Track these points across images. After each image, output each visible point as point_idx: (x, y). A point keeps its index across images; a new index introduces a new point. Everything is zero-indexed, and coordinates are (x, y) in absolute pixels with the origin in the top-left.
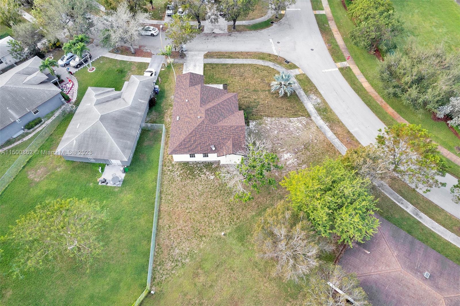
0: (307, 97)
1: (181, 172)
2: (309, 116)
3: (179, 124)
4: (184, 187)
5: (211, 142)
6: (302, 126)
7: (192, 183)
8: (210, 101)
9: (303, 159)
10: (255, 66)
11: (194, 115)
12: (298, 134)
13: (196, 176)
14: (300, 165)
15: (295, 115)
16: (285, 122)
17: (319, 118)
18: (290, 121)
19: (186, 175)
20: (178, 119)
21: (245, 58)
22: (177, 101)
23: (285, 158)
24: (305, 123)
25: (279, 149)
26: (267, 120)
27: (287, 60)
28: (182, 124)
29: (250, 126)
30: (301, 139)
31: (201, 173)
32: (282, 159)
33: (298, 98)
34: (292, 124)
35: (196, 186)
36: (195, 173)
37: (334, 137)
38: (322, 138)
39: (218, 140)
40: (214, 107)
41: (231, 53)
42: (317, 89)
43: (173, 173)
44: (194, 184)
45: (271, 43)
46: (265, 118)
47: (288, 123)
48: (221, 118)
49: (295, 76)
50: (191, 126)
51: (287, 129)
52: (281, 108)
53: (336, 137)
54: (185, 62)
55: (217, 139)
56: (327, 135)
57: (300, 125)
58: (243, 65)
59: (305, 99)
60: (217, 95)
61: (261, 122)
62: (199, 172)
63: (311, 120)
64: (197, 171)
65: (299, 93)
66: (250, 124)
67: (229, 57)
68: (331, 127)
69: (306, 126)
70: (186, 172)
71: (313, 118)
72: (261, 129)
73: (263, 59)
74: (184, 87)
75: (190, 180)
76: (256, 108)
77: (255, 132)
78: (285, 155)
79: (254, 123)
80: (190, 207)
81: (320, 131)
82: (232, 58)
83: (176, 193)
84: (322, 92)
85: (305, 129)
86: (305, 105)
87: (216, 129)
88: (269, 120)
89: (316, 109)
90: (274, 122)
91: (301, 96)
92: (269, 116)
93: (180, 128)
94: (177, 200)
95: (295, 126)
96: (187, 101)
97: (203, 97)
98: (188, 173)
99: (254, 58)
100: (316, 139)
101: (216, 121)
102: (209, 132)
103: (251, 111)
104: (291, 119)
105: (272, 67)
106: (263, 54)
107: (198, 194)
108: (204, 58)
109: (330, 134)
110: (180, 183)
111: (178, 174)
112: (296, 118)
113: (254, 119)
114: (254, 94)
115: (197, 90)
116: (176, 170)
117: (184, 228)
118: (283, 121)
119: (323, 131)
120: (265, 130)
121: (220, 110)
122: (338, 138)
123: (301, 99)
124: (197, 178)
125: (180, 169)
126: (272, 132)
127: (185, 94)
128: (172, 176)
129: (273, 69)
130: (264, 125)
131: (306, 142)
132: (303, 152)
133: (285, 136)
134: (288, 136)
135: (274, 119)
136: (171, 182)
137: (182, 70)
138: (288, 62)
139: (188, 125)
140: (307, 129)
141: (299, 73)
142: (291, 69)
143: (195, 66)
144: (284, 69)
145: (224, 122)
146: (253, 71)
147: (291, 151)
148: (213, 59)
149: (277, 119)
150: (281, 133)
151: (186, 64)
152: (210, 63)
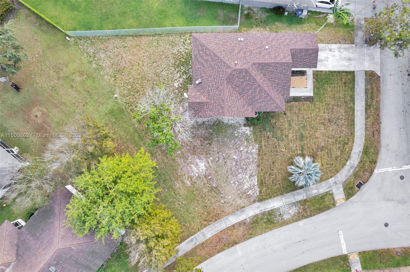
0: (293, 203)
1: (183, 53)
2: (261, 199)
3: (232, 42)
4: (166, 57)
5: (206, 78)
6: (244, 189)
7: (169, 65)
8: (266, 75)
9: (197, 183)
10: (351, 140)
11: (241, 57)
12: (232, 182)
13: (178, 69)
14: (189, 179)
15: (261, 183)
16: (251, 170)
17: (257, 212)
18: (251, 176)
19: (179, 58)
20: (239, 39)
21: (366, 128)
22: (270, 36)
23: (200, 164)
24: (248, 193)
25: (211, 158)
26: (253, 148)
27: (363, 186)
28: (231, 44)
29: (244, 128)
30: (224, 185)
31: (181, 73)
32: (197, 160)
33: (291, 191)
34: (248, 178)
35: (166, 69)
36: (182, 67)
37: (229, 224)
38: (227, 210)
39: (207, 86)
40: (254, 79)
41: (378, 109)
42: (306, 218)
43: (182, 45)
44: (168, 67)
45: (401, 167)
46: (257, 146)
47: (248, 172)
48: (238, 89)
49: (331, 192)
50: (226, 55)
51: (240, 171)
52: (272, 166)
53: (228, 226)
54: (356, 45)
55: (209, 85)
56: (231, 217)
57: (246, 187)
58: (351, 124)
59: (288, 200)
60: (278, 84)
61: (250, 141)
62: (182, 71)
63: (254, 201)
64: (184, 69)
65: (299, 194)
66: (247, 128)
67: (368, 107)
68: (243, 223)
69: (244, 194)
70: (183, 58)
71: (257, 204)
72: (240, 141)
73: (366, 151)
74: (292, 43)
75: (174, 63)
76: (273, 137)
77: (236, 132)
78: (203, 164)
79: (248, 132)
80: (144, 65)
81: (238, 210)
82: (366, 109)
83: (159, 49)
84: (301, 223)
85: (239, 192)
86: (279, 198)
87: (221, 83)
88: (254, 151)
89: (272, 210)
90: (250, 156)
91: (294, 195)
92: (259, 151)
93: (226, 43)
94: (151, 52)
95: (245, 180)
96: (267, 47)
97: (270, 66)
98: (182, 59)
99: (366, 140)
100: (225, 202)
101: (231, 82)
102: (217, 75)
103: (268, 129)
104: (256, 177)
105: (348, 163)
106: (377, 153)
107: (157, 71)
108: (365, 71)
109: (233, 220)
110: (170, 53)
111: (181, 50)
112: (256, 184)
113: (254, 133)
114: (296, 136)
115: (284, 58)
116: (186, 47)
117: (123, 60)
118: (252, 168)
119: (239, 213)
120: (238, 145)
121: (251, 88)
122: (228, 229)
123: (289, 194)
124: (175, 69)
125: (187, 51)
126: (235, 152)
127: (279, 45)
128: (178, 44)
129: (345, 164)
130: (246, 144)
131: (221, 190)
132: (208, 185)
133: (230, 167)
134: (229, 171)
135: (255, 157)
136: (172, 43)
137: (340, 43)
138: (359, 186)
139: (229, 51)
140: (241, 195)
141: (336, 199)
142: (344, 189)
143: (348, 60)
144: (344, 179)
145: (232, 93)
146: (340, 138)
147: (209, 172)
148: (364, 84)
149: (255, 160)
150: (234, 163)
151: (352, 47)
152: (356, 79)
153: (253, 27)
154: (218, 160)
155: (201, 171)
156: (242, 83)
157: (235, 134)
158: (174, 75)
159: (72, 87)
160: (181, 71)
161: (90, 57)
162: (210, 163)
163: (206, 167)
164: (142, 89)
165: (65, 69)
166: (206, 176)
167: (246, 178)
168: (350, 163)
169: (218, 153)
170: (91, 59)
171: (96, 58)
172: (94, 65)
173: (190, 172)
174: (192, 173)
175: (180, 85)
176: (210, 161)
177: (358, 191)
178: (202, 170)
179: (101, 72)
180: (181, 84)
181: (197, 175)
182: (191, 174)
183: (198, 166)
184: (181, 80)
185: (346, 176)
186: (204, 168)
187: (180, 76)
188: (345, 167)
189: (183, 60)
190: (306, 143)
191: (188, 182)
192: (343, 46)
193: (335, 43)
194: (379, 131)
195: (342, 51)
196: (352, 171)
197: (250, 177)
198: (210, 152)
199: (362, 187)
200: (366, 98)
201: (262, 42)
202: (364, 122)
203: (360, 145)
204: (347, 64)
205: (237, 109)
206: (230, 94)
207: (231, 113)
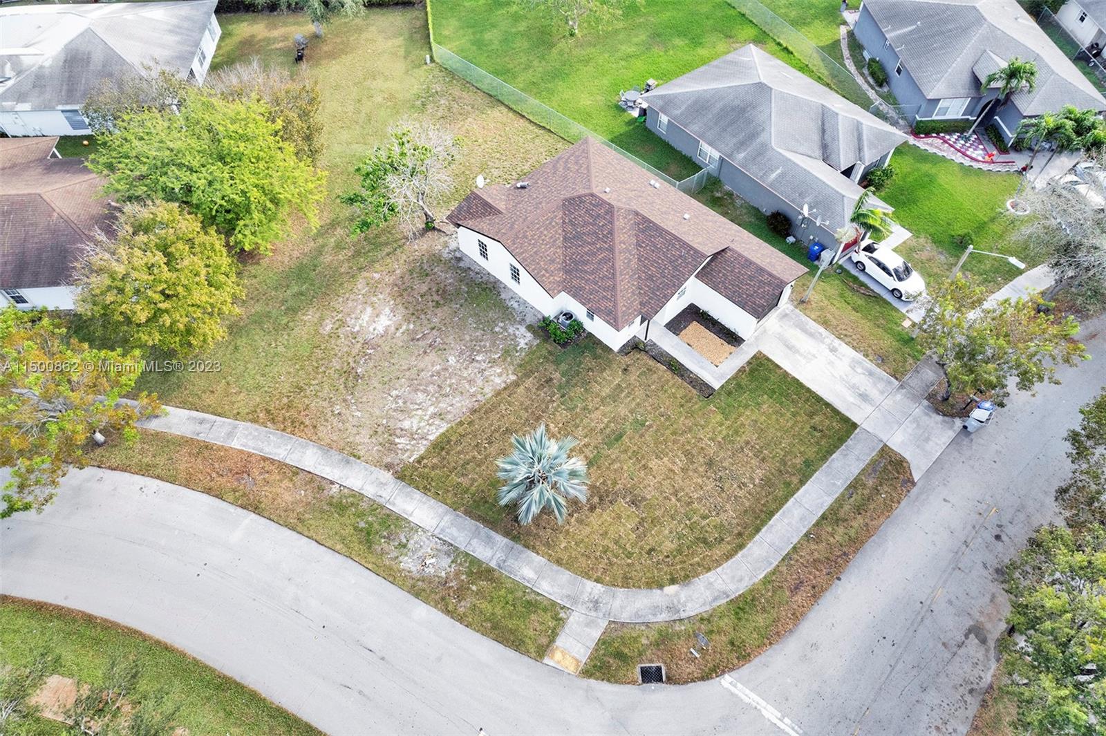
0: (457, 548)
2: (407, 476)
3: (637, 178)
6: (399, 425)
12: (394, 393)
14: (338, 324)
15: (440, 446)
16: (452, 405)
17: (370, 491)
18: (440, 415)
21: (788, 557)
23: (383, 318)
24: (397, 440)
25: (412, 326)
26: (500, 375)
27: (660, 685)
29: (523, 330)
32: (387, 310)
33: (479, 518)
34: (429, 413)
37: (292, 460)
38: (323, 432)
40: (611, 233)
41: (856, 543)
46: (513, 378)
47: (442, 405)
48: (569, 228)
49: (562, 615)
50: (604, 177)
51: (431, 388)
53: (288, 461)
54: (902, 387)
56: (315, 450)
57: (406, 424)
58: (758, 517)
59: (454, 531)
61: (509, 359)
63: (388, 467)
65: (489, 541)
66: (529, 335)
68: (316, 483)
69: (387, 436)
71: (387, 476)
72: (493, 344)
73: (742, 606)
76: (560, 387)
77: (501, 324)
78: (389, 323)
79: (522, 343)
81: (341, 450)
82: (824, 517)
83: (526, 146)
85: (384, 421)
88: (498, 380)
89: (399, 518)
90: (480, 382)
91: (476, 534)
92: (505, 389)
95: (420, 412)
96: (687, 216)
97: (661, 235)
100: (339, 414)
101: (569, 211)
103: (564, 367)
104: (444, 427)
105: (671, 589)
108: (885, 445)
109: (310, 458)
112: (432, 438)
113: (531, 352)
114: (607, 426)
118: (459, 406)
119: (336, 457)
120: (480, 346)
121: (594, 243)
122: (282, 465)
123: (470, 523)
126: (461, 353)
130: (496, 356)
131: (360, 387)
132: (351, 360)
133: (423, 366)
134: (414, 371)
135: (487, 390)
137: (866, 356)
138: (651, 676)
139: (615, 179)
140: (380, 430)
141: (560, 642)
142: (602, 642)
144: (624, 617)
146: (704, 517)
147: (380, 342)
148: (862, 466)
149: (479, 397)
150: (438, 367)
151: (889, 382)
152: (849, 442)
154: (418, 340)
155: (371, 329)
156: (586, 224)
157: (497, 325)
161: (427, 92)
162: (401, 331)
163: (386, 331)
165: (379, 81)
166: (367, 343)
167: (426, 410)
168: (677, 594)
169: (433, 329)
170: (422, 95)
171: (431, 98)
173: (353, 316)
174: (353, 321)
176: (404, 327)
177: (634, 682)
178: (374, 330)
181: (357, 328)
182: (348, 319)
183: (376, 319)
185: (637, 614)
186: (381, 329)
188: (657, 592)
190: (613, 457)
191: (328, 328)
192: (869, 366)
193: (854, 348)
194: (817, 593)
196: (663, 617)
197: (433, 416)
198: (423, 316)
199: (653, 686)
200: (843, 495)
202: (795, 541)
203: (741, 580)
204: (852, 400)
205: (535, 253)
206: (550, 223)
207: (517, 248)
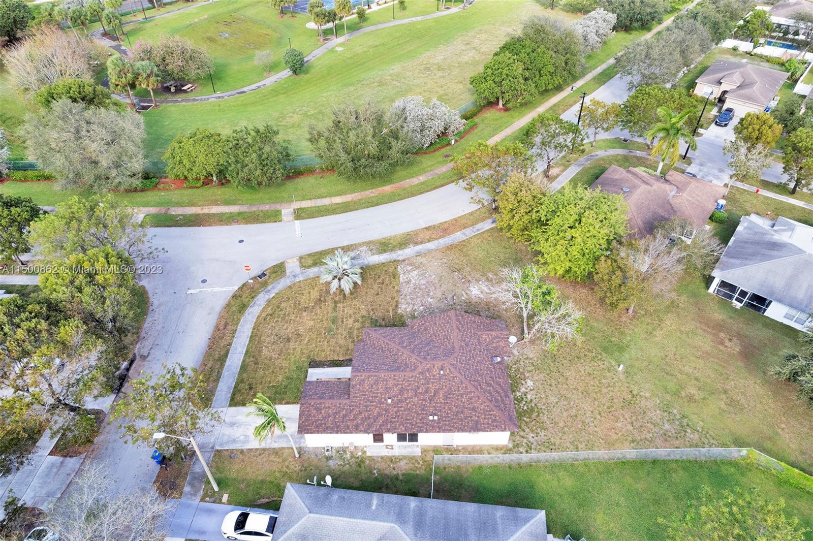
1: (527, 430)
2: (395, 262)
3: (448, 414)
4: (556, 423)
5: (486, 361)
6: (417, 271)
7: (548, 412)
9: (479, 275)
10: (261, 319)
11: (433, 383)
12: (434, 277)
13: (532, 406)
14: (490, 279)
15: (395, 276)
16: (408, 288)
17: (399, 252)
18: (408, 282)
19: (533, 423)
20: (436, 418)
21: (234, 333)
22: (380, 426)
23: (478, 293)
24: (411, 267)
25: (463, 298)
26: (405, 309)
27: (258, 274)
28: (450, 409)
30: (443, 274)
31: (525, 400)
32: (482, 296)
34: (413, 280)
35: (551, 406)
36: (525, 408)
38: (439, 254)
39: (482, 351)
43: (532, 444)
44: (549, 408)
45: (200, 291)
46: (399, 311)
47: (412, 286)
49: (303, 268)
50: (459, 387)
51: (423, 287)
52: (380, 291)
53: (436, 241)
54: (213, 448)
56: (433, 248)
57: (415, 273)
58: (255, 338)
61: (409, 316)
62: (524, 403)
63: (404, 260)
64: (522, 405)
67: (222, 359)
68: (418, 244)
69: (417, 267)
70: (527, 423)
71: (400, 258)
73: (243, 308)
74: (344, 412)
75: (541, 415)
78: (473, 293)
80: (590, 412)
81: (425, 254)
82: (226, 356)
83: (571, 436)
84: (346, 243)
85: (423, 268)
86: (371, 263)
88: (404, 306)
89: (382, 253)
90: (409, 301)
92: (397, 306)
93: (458, 412)
94: (584, 433)
95: (416, 278)
96: (389, 401)
98: (528, 420)
99: (239, 320)
100: (441, 260)
102: (469, 360)
104: (402, 281)
105: (273, 295)
106: (228, 306)
107: (565, 403)
108: (210, 407)
109: (430, 246)
110: (551, 430)
111: (532, 435)
112: (401, 276)
114: (342, 322)
116: (525, 440)
117: (629, 420)
118: (406, 290)
119: (424, 251)
120: (427, 312)
122: (436, 239)
124: (535, 405)
125: (522, 433)
126: (430, 304)
127: (367, 406)
128: (539, 445)
129: (277, 294)
130: (416, 314)
131: (448, 269)
132: (465, 274)
133: (437, 290)
134: (438, 286)
135: (403, 300)
136: (551, 447)
138: (264, 274)
139: (454, 394)
140: (421, 266)
141: (298, 263)
142: (284, 271)
143: (235, 424)
144: (282, 280)
145: (444, 339)
146: (277, 321)
147: (466, 286)
148: (218, 388)
149: (402, 297)
150: (431, 294)
151: (221, 445)
152: (230, 395)
153: (403, 475)
154: (453, 297)
155: (476, 287)
156: (430, 350)
158: (537, 397)
159: (696, 379)
160: (526, 402)
161: (688, 425)
162: (464, 294)
163: (469, 290)
164: (583, 378)
165: (723, 406)
166: (469, 282)
167: (415, 280)
168: (269, 296)
169: (454, 304)
170: (685, 420)
171: (677, 423)
172: (675, 411)
173: (490, 286)
174: (487, 284)
175: (523, 382)
176: (465, 296)
177: (266, 270)
178: (474, 288)
179: (658, 402)
180: (522, 384)
181: (481, 283)
182: (489, 283)
183: (480, 291)
184: (523, 390)
185: (279, 283)
186: (472, 289)
187: (525, 395)
188: (277, 292)
189: (525, 419)
190: (329, 315)
191: (491, 276)
192: (237, 445)
193: (251, 450)
194: (217, 328)
195: (242, 438)
196: (269, 288)
197: (410, 280)
198: (465, 305)
199: (260, 273)
200: (222, 370)
201: (396, 413)
202: (235, 339)
203: (249, 314)
204: (239, 417)
205: (436, 324)
206: (447, 338)
207: (444, 316)
